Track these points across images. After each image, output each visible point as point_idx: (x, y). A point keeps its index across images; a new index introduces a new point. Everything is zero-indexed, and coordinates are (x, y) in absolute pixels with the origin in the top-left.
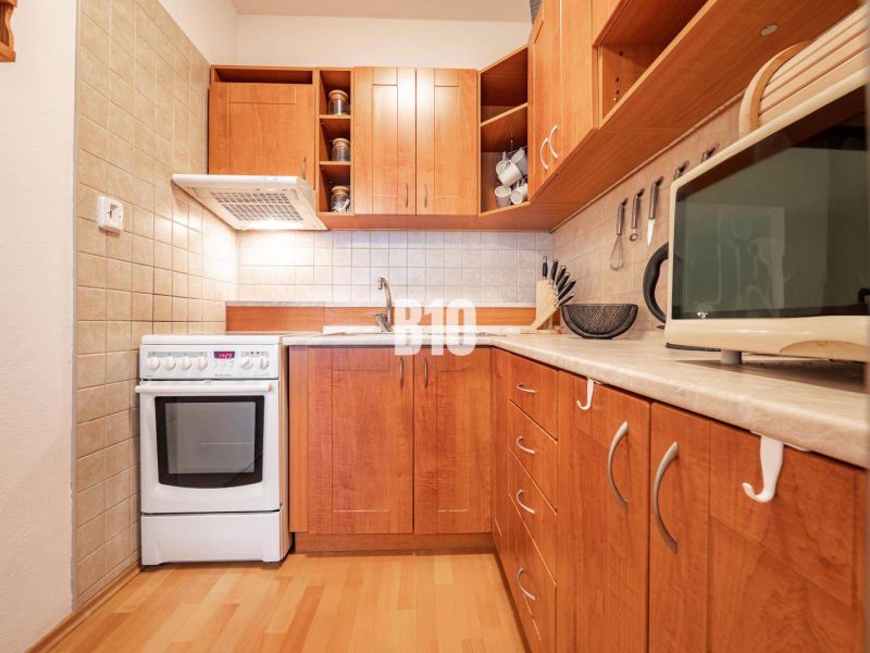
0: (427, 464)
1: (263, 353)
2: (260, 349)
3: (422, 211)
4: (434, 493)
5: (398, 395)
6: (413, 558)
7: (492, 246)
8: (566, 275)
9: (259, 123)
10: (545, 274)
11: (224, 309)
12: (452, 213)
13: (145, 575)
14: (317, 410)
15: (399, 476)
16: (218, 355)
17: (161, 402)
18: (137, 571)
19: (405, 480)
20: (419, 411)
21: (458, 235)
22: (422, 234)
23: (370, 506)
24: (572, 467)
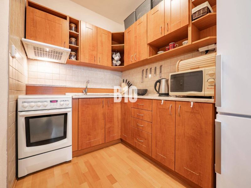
0: (108, 125)
1: (67, 101)
2: (66, 99)
3: (99, 64)
4: (109, 132)
5: (102, 110)
6: (104, 149)
7: (109, 74)
8: (129, 83)
9: (48, 27)
10: (124, 82)
11: (25, 87)
12: (105, 65)
13: (19, 181)
14: (81, 116)
15: (102, 129)
16: (51, 101)
17: (27, 119)
18: (16, 181)
19: (103, 130)
20: (106, 113)
21: (102, 70)
22: (93, 69)
23: (95, 139)
24: (157, 114)
